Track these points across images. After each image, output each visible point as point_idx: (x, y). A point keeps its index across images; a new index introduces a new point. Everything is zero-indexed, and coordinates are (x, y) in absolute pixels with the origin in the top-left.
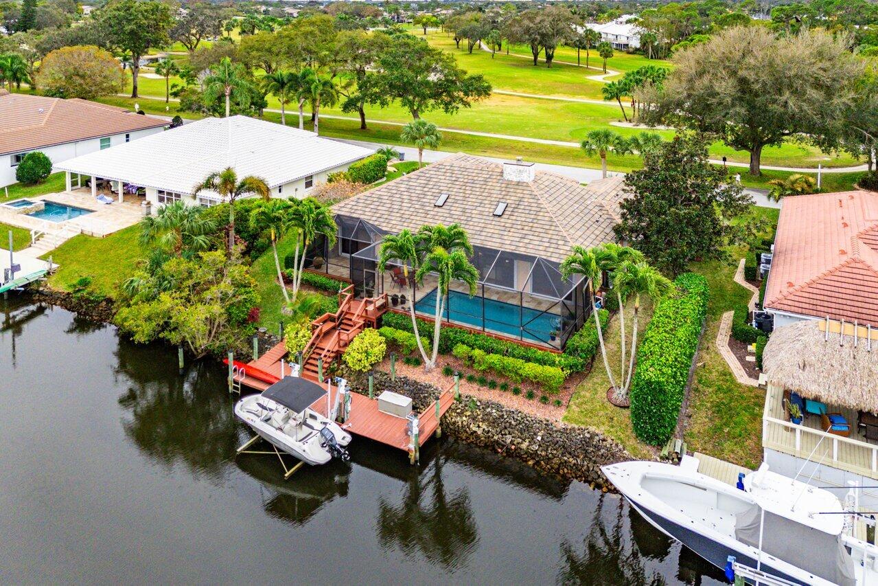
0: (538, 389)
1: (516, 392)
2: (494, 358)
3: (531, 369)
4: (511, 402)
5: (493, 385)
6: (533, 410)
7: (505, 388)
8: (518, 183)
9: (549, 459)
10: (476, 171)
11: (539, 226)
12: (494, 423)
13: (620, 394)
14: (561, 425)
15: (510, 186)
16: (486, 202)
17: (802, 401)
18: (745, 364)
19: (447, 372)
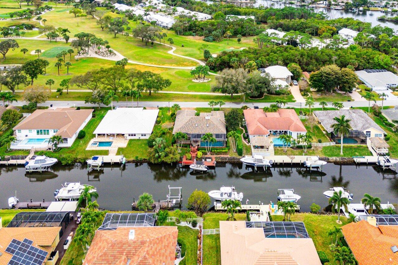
0: (225, 153)
1: (222, 154)
2: (218, 151)
3: (224, 151)
4: (222, 156)
5: (218, 154)
6: (225, 156)
7: (220, 154)
8: (208, 119)
10: (199, 118)
11: (215, 127)
12: (221, 159)
13: (235, 151)
14: (229, 157)
16: (204, 124)
17: (255, 146)
18: (247, 142)
19: (211, 154)
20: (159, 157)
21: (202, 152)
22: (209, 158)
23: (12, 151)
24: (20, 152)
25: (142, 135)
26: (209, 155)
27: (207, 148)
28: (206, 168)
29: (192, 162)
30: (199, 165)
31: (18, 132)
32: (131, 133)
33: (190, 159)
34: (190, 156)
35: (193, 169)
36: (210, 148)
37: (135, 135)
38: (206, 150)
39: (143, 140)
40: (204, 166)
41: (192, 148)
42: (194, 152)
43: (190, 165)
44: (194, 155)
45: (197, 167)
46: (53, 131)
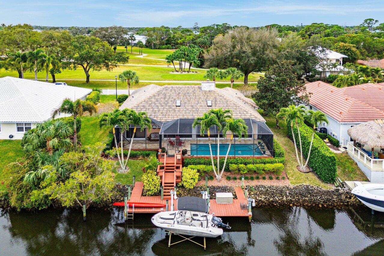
0: (274, 174)
1: (264, 178)
4: (267, 183)
5: (252, 179)
6: (274, 183)
7: (258, 178)
8: (210, 91)
9: (297, 201)
10: (186, 88)
11: (231, 107)
13: (303, 168)
14: (292, 186)
15: (206, 93)
16: (200, 101)
19: (229, 178)
20: (37, 183)
21: (199, 171)
22: (224, 190)
25: (20, 128)
26: (220, 180)
27: (215, 159)
28: (220, 226)
29: (164, 202)
30: (189, 214)
33: (158, 194)
34: (158, 182)
35: (167, 230)
36: (222, 159)
38: (210, 164)
39: (19, 141)
40: (210, 217)
41: (165, 161)
42: (169, 169)
43: (153, 214)
44: (171, 178)
45: (184, 222)
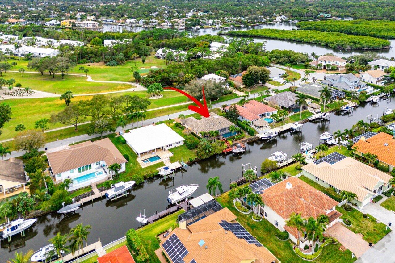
13: (247, 134)
23: (71, 193)
24: (80, 191)
25: (177, 143)
29: (231, 149)
31: (58, 177)
32: (168, 144)
37: (171, 145)
39: (179, 147)
46: (95, 164)
